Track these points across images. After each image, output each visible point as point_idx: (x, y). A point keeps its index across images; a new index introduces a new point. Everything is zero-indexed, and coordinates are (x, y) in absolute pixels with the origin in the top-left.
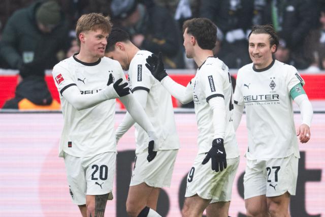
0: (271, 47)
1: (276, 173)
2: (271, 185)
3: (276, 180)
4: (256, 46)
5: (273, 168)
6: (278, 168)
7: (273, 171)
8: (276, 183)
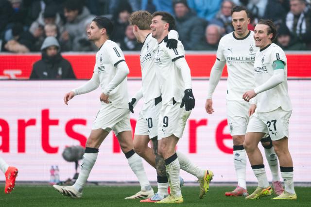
0: (268, 34)
1: (274, 125)
2: (272, 133)
3: (275, 130)
4: (257, 32)
5: (272, 121)
6: (275, 121)
7: (272, 123)
8: (276, 131)
